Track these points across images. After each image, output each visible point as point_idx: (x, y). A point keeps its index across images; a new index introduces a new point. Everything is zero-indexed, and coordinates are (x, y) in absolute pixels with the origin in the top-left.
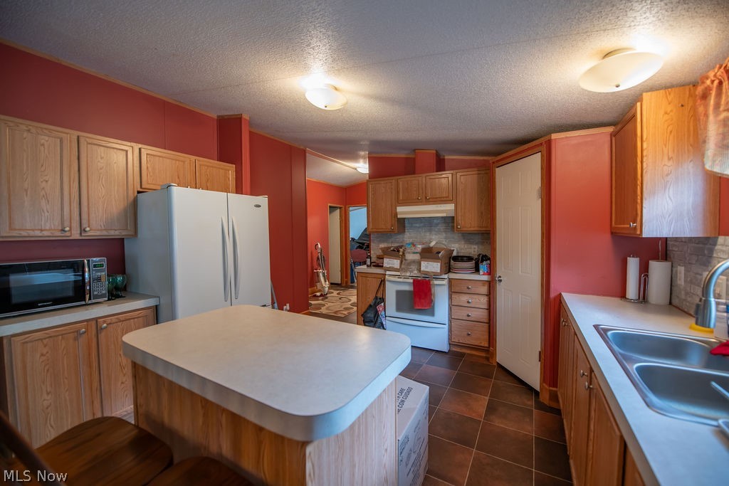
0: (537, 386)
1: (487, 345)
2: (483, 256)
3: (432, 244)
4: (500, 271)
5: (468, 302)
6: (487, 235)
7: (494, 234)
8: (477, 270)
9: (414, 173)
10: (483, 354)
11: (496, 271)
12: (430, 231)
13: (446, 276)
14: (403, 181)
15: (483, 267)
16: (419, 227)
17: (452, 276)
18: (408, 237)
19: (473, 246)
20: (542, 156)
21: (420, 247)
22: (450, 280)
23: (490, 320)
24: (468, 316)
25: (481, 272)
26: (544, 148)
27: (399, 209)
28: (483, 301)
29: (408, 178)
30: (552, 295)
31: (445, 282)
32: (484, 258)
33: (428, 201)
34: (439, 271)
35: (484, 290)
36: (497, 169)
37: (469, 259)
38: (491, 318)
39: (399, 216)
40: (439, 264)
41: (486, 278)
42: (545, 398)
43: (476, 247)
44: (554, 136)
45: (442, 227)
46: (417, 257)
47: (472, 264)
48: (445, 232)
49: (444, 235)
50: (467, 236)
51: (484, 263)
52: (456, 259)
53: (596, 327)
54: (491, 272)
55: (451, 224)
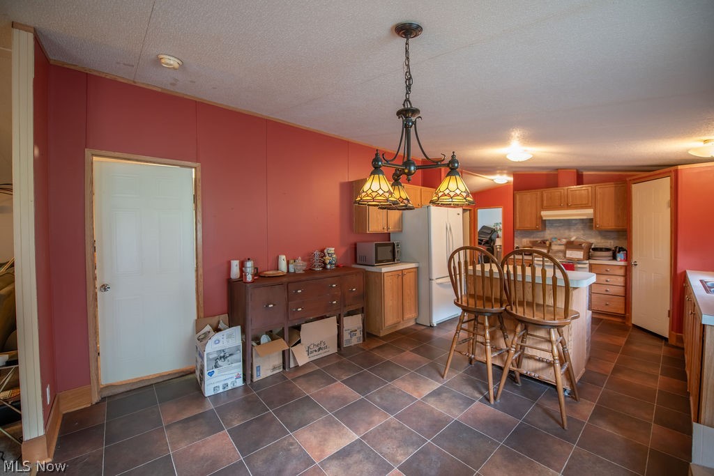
0: (667, 335)
1: (623, 312)
2: (620, 248)
3: (573, 239)
4: (635, 258)
5: (607, 281)
6: (624, 232)
7: (631, 231)
8: (614, 258)
9: (557, 187)
10: (620, 320)
11: (632, 258)
12: (569, 229)
13: (587, 262)
14: (547, 193)
15: (621, 256)
16: (560, 226)
17: (592, 262)
18: (548, 234)
19: (609, 241)
20: (671, 180)
21: (564, 241)
22: (590, 265)
23: (626, 294)
24: (607, 291)
25: (619, 259)
26: (673, 174)
27: (543, 213)
28: (621, 281)
29: (552, 190)
30: (679, 271)
31: (587, 266)
32: (621, 249)
33: (568, 207)
34: (582, 257)
35: (622, 272)
36: (633, 186)
37: (608, 250)
38: (628, 292)
39: (544, 218)
40: (582, 253)
41: (623, 263)
42: (673, 341)
43: (612, 241)
44: (680, 167)
45: (580, 226)
46: (562, 248)
47: (610, 253)
48: (583, 230)
49: (582, 232)
50: (604, 233)
51: (621, 252)
52: (595, 249)
53: (701, 281)
54: (628, 258)
55: (588, 224)
